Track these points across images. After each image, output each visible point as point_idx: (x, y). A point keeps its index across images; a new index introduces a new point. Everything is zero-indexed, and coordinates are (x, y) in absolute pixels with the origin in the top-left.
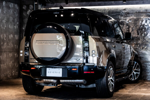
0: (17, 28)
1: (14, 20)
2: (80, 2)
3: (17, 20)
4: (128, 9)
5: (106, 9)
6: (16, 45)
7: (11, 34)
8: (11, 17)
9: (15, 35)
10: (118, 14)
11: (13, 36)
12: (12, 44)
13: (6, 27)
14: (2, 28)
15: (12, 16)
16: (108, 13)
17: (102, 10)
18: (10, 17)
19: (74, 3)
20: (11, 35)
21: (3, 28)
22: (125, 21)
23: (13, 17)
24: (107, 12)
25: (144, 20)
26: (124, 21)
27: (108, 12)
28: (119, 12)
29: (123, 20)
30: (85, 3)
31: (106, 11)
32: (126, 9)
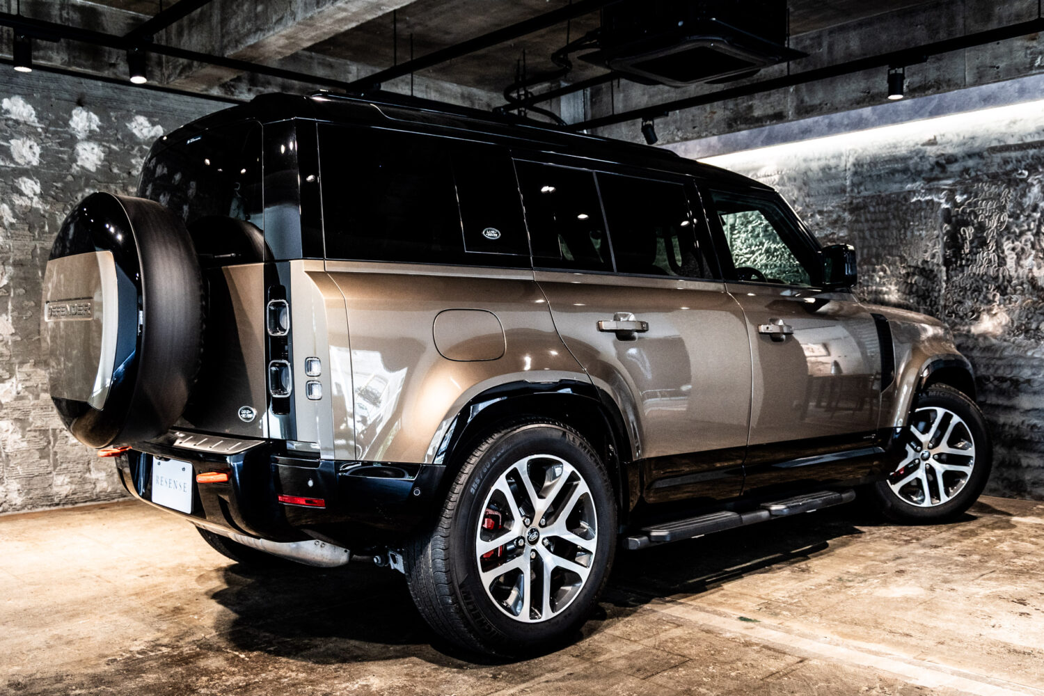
2: (724, 132)
4: (949, 136)
5: (843, 150)
10: (899, 166)
16: (853, 169)
17: (826, 159)
19: (703, 141)
22: (936, 200)
24: (849, 165)
25: (1035, 182)
26: (929, 198)
27: (854, 165)
28: (904, 159)
29: (925, 194)
30: (745, 133)
31: (843, 158)
32: (938, 139)
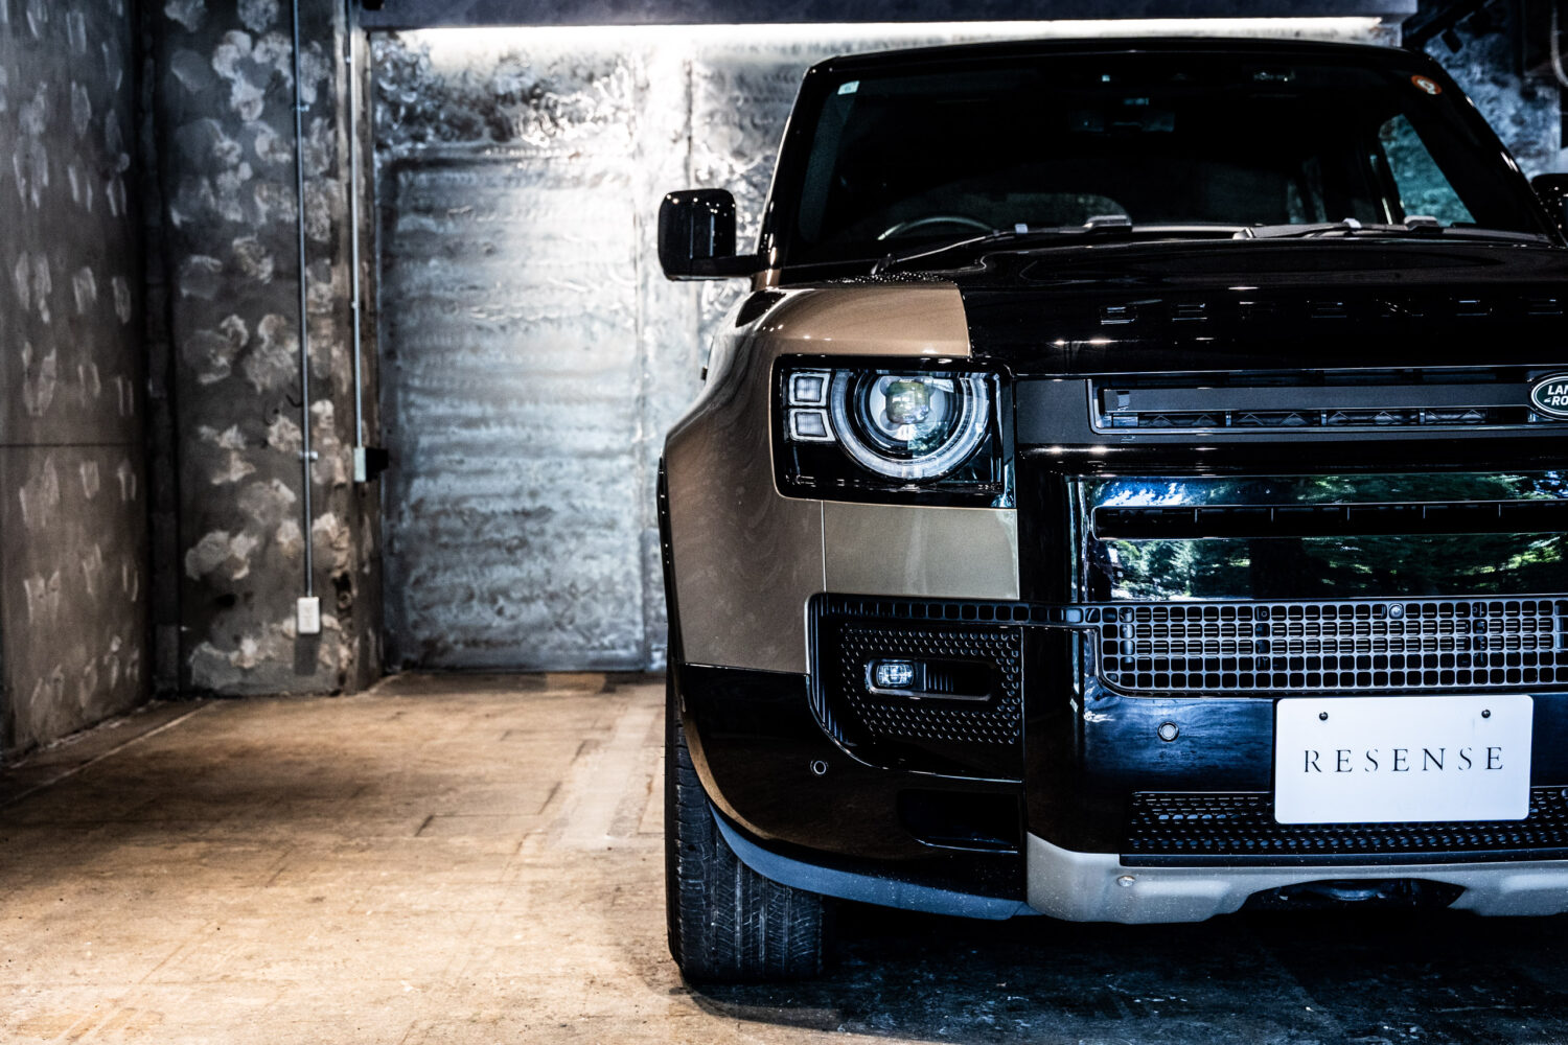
0: (124, 211)
1: (103, 124)
3: (118, 130)
6: (119, 383)
7: (87, 263)
8: (79, 85)
9: (114, 281)
11: (100, 291)
12: (95, 369)
13: (46, 180)
14: (22, 193)
15: (88, 84)
18: (74, 85)
20: (88, 271)
21: (28, 196)
23: (89, 93)
